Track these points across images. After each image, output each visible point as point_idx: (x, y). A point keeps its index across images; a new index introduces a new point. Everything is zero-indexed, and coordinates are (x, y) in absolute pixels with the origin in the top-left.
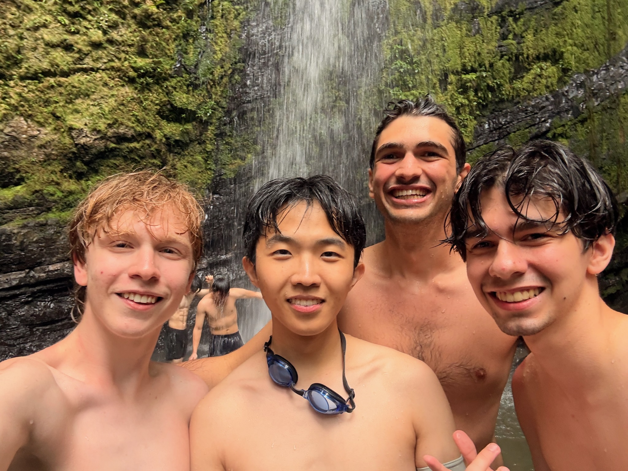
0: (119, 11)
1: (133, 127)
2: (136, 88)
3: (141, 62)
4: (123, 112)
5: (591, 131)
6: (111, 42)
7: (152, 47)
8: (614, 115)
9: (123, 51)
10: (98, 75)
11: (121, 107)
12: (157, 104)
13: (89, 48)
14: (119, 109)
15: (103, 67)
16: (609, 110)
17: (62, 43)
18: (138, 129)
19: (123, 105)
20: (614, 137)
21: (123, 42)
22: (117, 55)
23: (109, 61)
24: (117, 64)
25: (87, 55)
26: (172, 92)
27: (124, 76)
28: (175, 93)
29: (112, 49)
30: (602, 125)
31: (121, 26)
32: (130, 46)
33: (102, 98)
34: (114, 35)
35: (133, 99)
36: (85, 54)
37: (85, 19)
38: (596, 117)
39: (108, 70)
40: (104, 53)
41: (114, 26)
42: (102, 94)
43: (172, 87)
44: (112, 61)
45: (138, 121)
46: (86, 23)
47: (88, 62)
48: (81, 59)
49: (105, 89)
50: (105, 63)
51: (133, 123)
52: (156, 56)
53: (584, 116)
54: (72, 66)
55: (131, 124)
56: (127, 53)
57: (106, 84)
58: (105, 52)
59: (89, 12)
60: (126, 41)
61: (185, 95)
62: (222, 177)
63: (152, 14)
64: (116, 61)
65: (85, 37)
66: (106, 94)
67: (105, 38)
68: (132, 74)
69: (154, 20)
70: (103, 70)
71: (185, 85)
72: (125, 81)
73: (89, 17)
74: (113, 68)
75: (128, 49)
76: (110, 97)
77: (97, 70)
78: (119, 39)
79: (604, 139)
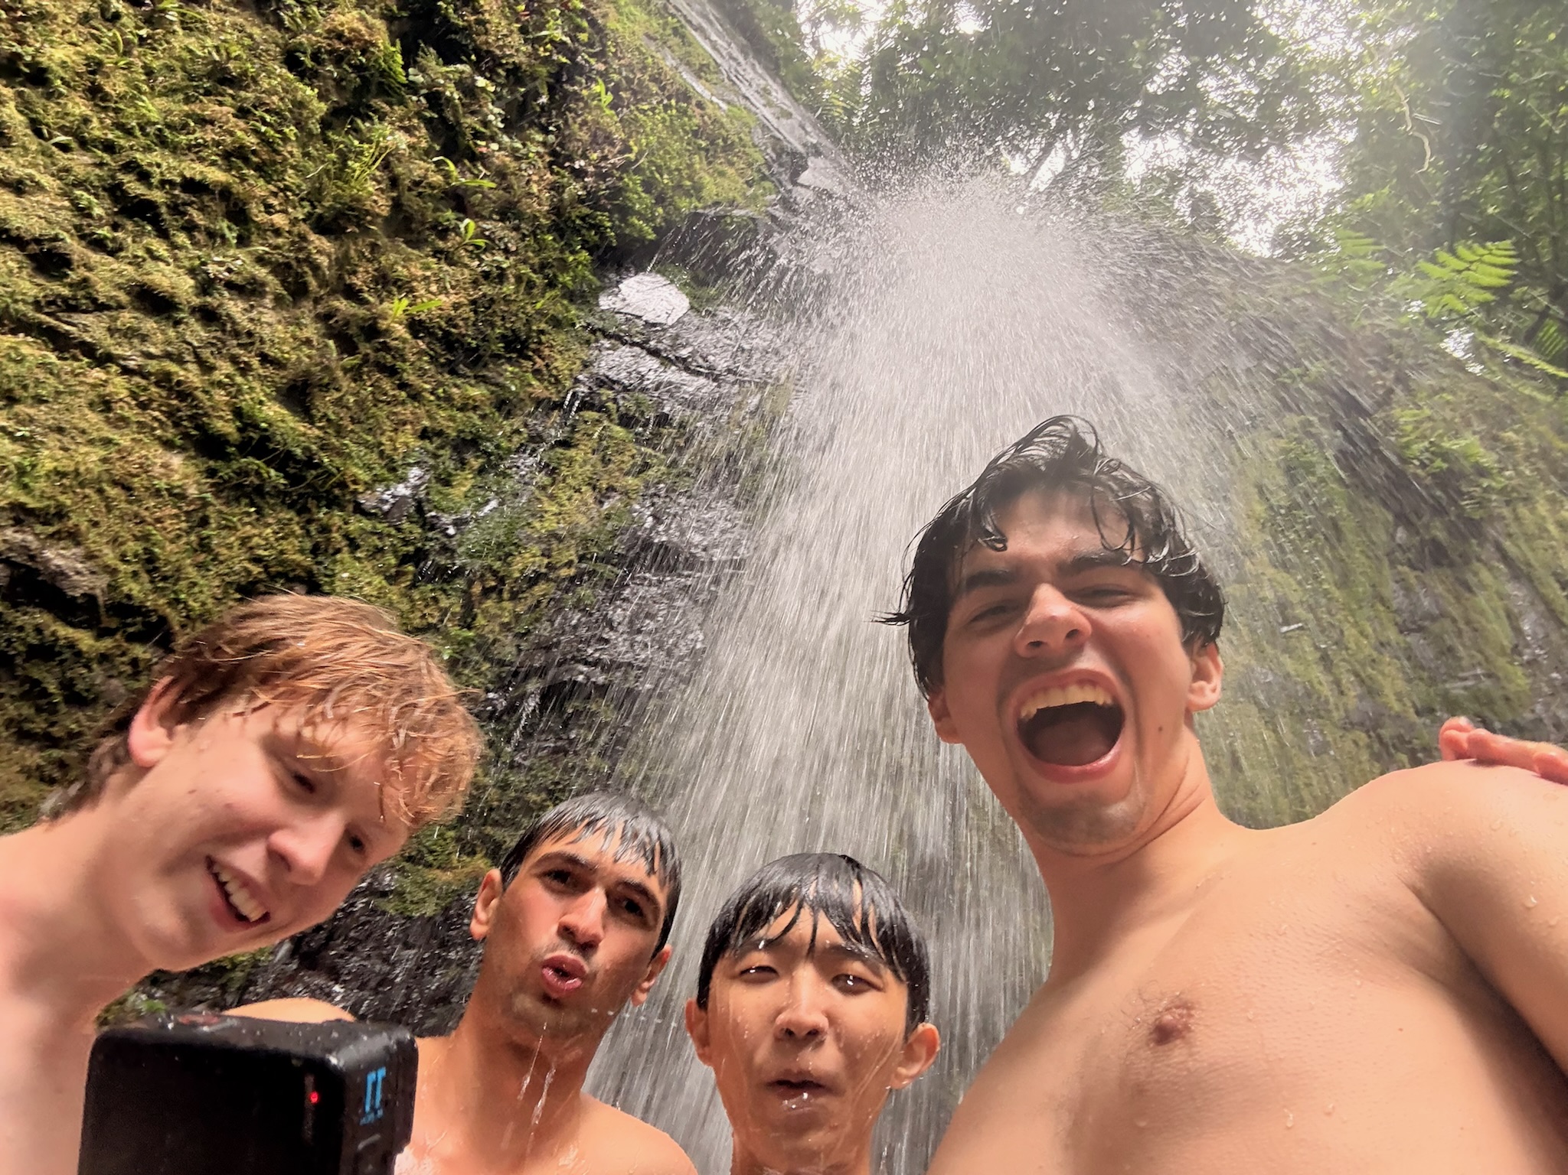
6: (209, 316)
9: (234, 360)
10: (97, 374)
13: (123, 297)
15: (132, 364)
17: (38, 241)
19: (128, 488)
21: (250, 334)
22: (206, 353)
23: (168, 356)
24: (190, 375)
25: (101, 307)
26: (338, 551)
27: (191, 418)
31: (268, 301)
32: (265, 359)
34: (234, 307)
35: (178, 495)
37: (163, 234)
41: (249, 290)
44: (180, 361)
45: (150, 561)
46: (160, 247)
47: (92, 327)
48: (70, 307)
49: (94, 417)
50: (149, 356)
51: (123, 558)
56: (245, 370)
57: (105, 405)
58: (171, 333)
59: (190, 228)
60: (262, 341)
64: (193, 367)
65: (130, 270)
66: (83, 425)
67: (196, 301)
68: (225, 426)
69: (386, 347)
70: (126, 371)
71: (395, 552)
72: (186, 436)
73: (182, 238)
74: (164, 379)
75: (255, 362)
77: (104, 360)
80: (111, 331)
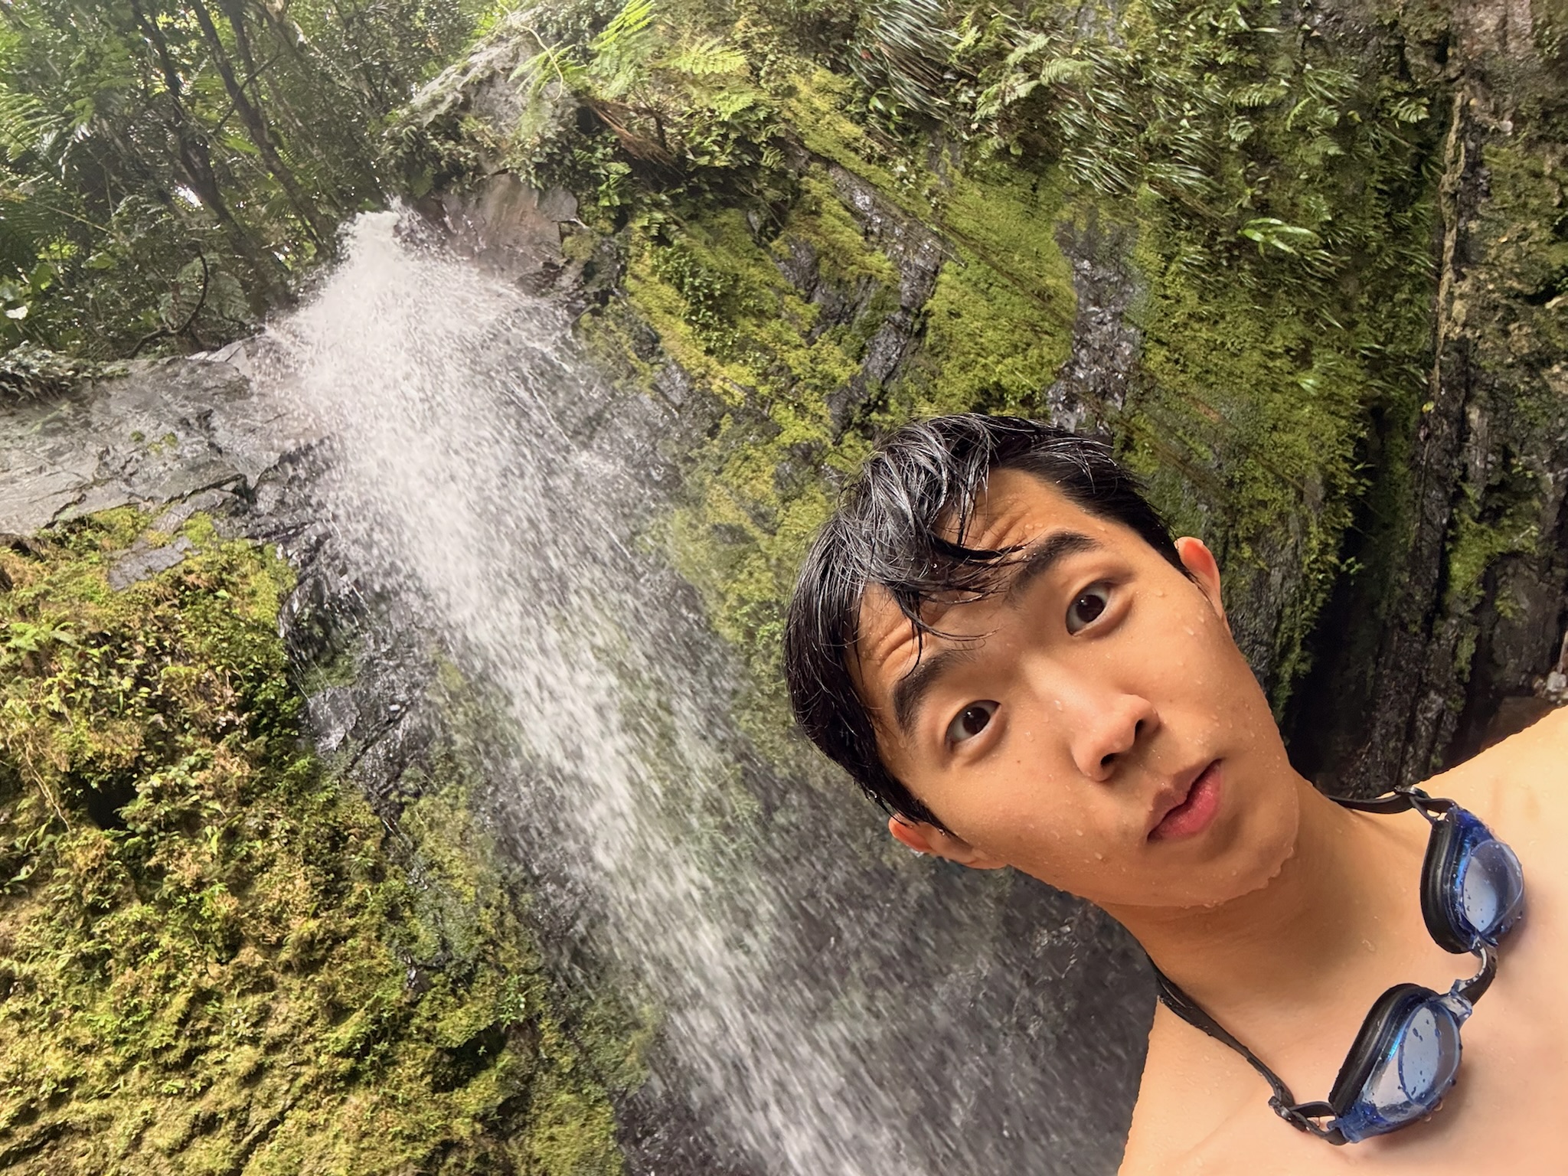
0: (256, 983)
1: (409, 1159)
2: (368, 1084)
3: (347, 1031)
4: (374, 1149)
5: (1154, 448)
6: (275, 1047)
7: (348, 987)
8: (1163, 395)
9: (306, 1042)
10: (289, 1123)
11: (365, 1144)
12: (423, 1076)
13: (246, 1092)
14: (363, 1150)
15: (289, 1103)
16: (1147, 396)
17: (194, 1126)
18: (421, 1152)
19: (365, 1135)
20: (1198, 423)
21: (294, 1027)
22: (300, 1058)
23: (292, 1081)
24: (308, 1073)
25: (247, 1109)
26: (435, 1028)
27: (333, 1083)
28: (439, 1025)
29: (283, 1057)
30: (1161, 423)
31: (274, 1005)
32: (310, 1023)
33: (321, 1158)
34: (274, 1030)
35: (376, 1107)
36: (244, 1109)
37: (206, 1050)
38: (1140, 421)
39: (301, 1098)
40: (275, 1076)
41: (264, 1014)
42: (316, 1153)
43: (428, 1019)
44: (297, 1076)
45: (411, 1138)
46: (213, 1056)
47: (259, 1117)
48: (243, 1124)
49: (318, 1136)
50: (288, 1091)
51: (403, 1151)
52: (366, 996)
53: (1121, 434)
54: (235, 1151)
55: (400, 1158)
56: (313, 1038)
57: (312, 1128)
58: (277, 1072)
59: (208, 1032)
60: (299, 1021)
61: (459, 1013)
62: (629, 1095)
63: (313, 935)
64: (304, 1069)
65: (227, 1080)
66: (322, 1145)
67: (261, 1049)
68: (344, 1065)
69: (322, 941)
70: (291, 1107)
71: (447, 994)
72: (341, 1089)
73: (214, 1040)
74: (306, 1089)
75: (311, 1030)
76: (334, 1144)
77: (282, 1117)
78: (285, 1028)
79: (1187, 439)
80: (266, 1107)
